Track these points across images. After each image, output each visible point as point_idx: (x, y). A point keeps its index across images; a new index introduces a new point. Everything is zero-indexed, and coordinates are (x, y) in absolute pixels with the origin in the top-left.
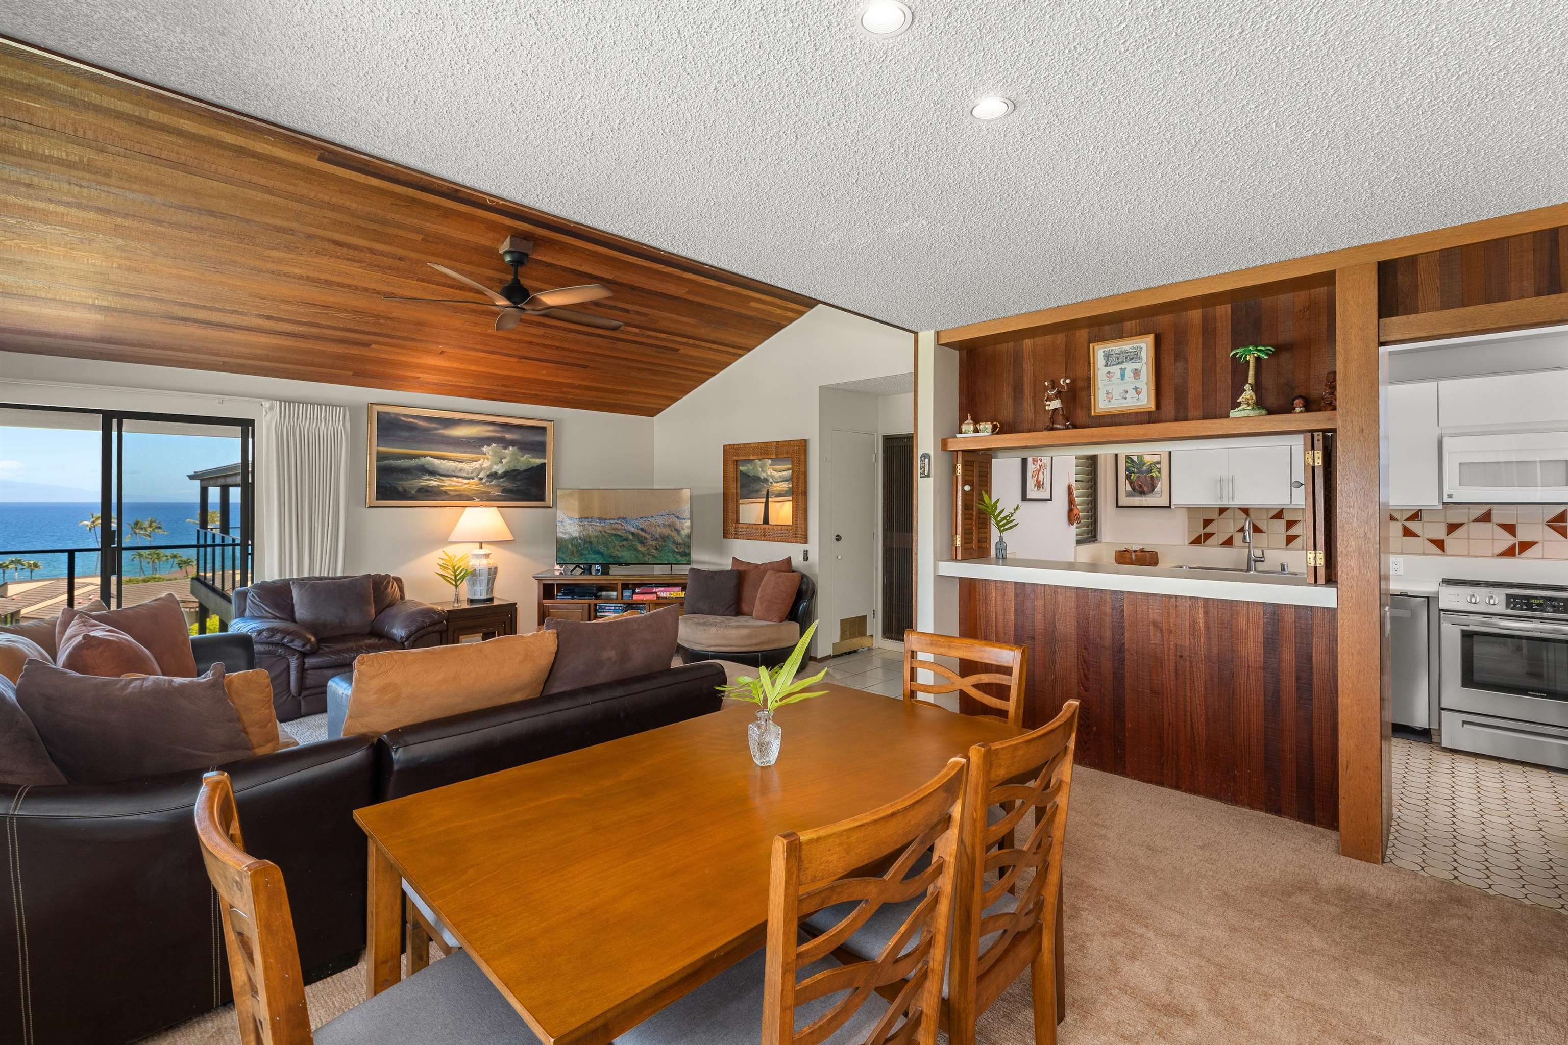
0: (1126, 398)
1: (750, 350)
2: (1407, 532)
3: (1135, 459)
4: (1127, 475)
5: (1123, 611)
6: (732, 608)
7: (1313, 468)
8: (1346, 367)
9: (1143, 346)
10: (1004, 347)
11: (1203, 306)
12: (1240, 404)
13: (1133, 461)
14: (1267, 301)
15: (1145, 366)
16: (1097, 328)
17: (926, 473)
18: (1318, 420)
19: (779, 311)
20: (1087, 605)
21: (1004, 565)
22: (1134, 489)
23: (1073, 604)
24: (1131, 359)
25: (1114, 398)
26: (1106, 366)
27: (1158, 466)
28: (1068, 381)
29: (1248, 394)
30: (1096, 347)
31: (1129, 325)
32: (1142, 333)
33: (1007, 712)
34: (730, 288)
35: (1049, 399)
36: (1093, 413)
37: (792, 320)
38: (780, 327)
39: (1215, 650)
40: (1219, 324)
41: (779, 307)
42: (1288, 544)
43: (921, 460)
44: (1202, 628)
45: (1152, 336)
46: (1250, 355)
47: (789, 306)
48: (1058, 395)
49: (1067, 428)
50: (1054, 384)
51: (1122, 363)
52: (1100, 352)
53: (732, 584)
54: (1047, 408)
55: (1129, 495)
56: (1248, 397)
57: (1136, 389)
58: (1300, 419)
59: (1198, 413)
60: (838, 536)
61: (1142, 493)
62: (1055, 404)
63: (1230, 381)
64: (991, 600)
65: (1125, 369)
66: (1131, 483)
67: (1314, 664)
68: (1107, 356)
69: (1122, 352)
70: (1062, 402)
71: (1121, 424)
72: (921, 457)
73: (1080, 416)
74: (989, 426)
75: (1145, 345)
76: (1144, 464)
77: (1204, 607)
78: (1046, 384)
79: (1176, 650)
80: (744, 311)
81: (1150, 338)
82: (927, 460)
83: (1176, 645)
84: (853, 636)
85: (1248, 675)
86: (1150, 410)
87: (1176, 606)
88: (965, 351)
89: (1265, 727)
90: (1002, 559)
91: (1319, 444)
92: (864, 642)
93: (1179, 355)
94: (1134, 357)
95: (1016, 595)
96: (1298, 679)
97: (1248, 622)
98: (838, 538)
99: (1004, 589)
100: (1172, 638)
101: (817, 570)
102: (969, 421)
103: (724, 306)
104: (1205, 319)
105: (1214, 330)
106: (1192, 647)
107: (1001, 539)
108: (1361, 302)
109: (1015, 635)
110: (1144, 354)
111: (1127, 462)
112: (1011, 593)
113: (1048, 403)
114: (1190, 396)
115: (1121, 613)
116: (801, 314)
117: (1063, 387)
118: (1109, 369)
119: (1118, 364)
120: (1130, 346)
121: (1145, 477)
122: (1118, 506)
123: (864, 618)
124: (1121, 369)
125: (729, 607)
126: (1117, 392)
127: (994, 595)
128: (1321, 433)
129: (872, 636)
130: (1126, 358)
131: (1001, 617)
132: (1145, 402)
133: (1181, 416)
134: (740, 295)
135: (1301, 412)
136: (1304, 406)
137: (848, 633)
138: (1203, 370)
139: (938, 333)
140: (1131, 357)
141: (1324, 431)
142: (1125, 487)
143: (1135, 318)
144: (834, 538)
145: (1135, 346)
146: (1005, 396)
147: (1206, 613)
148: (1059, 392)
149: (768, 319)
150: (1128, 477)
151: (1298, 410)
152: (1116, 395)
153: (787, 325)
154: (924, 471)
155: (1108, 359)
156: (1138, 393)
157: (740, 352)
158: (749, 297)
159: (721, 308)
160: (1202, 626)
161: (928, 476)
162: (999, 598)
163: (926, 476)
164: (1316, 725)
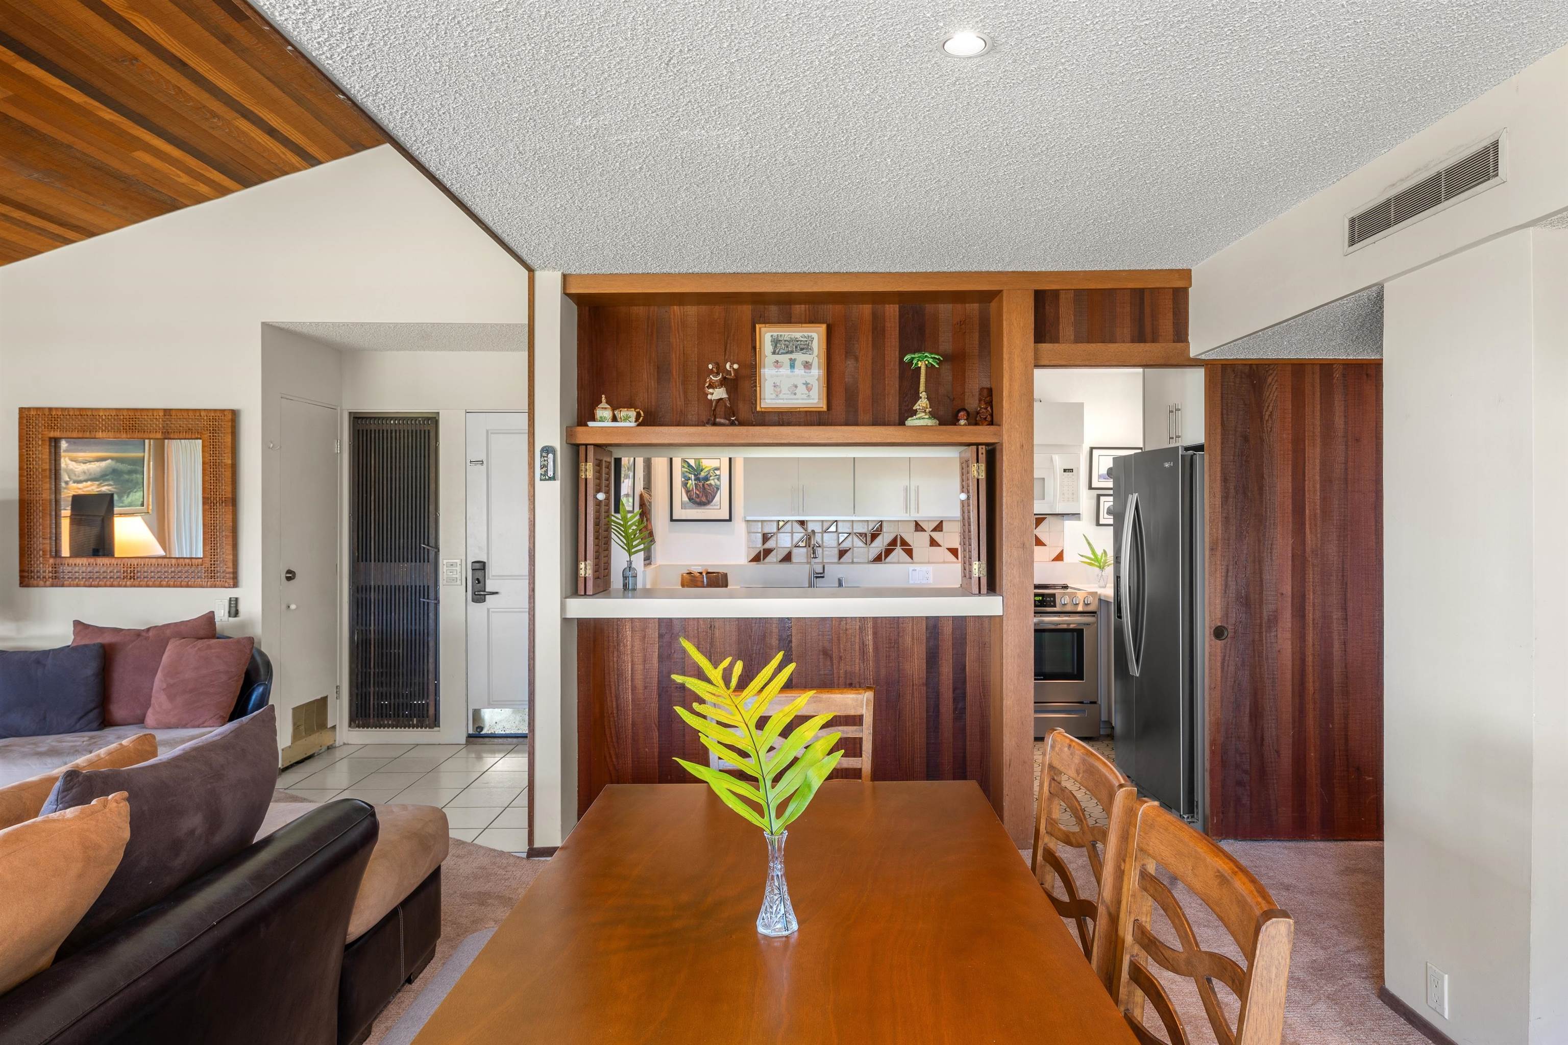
0: (795, 394)
1: (91, 234)
2: (933, 543)
3: (692, 462)
4: (682, 482)
5: (791, 641)
6: (92, 715)
7: (978, 480)
8: (1010, 385)
9: (815, 335)
10: (639, 311)
11: (874, 302)
12: (915, 413)
13: (689, 465)
14: (929, 308)
15: (816, 359)
16: (762, 306)
17: (550, 473)
18: (984, 434)
19: (184, 179)
20: (750, 638)
21: (633, 597)
22: (690, 499)
23: (734, 638)
24: (802, 349)
25: (783, 392)
26: (774, 353)
27: (717, 472)
28: (736, 366)
29: (923, 402)
30: (763, 330)
31: (798, 309)
32: (812, 320)
33: (860, 770)
34: (108, 114)
35: (711, 386)
36: (758, 409)
37: (200, 199)
38: (173, 206)
39: (883, 672)
40: (888, 324)
41: (189, 172)
42: (840, 558)
43: (541, 456)
44: (871, 650)
45: (824, 326)
46: (923, 361)
47: (208, 175)
48: (724, 382)
49: (732, 424)
50: (719, 369)
51: (792, 352)
52: (767, 335)
53: (90, 670)
54: (709, 397)
55: (683, 506)
56: (924, 405)
57: (806, 384)
58: (965, 431)
59: (868, 417)
60: (289, 572)
61: (701, 504)
62: (719, 393)
63: (897, 386)
64: (625, 646)
65: (795, 360)
66: (688, 492)
67: (967, 674)
68: (776, 342)
69: (791, 340)
70: (728, 392)
71: (789, 424)
72: (543, 450)
73: (743, 411)
74: (632, 413)
75: (816, 335)
76: (702, 470)
77: (874, 627)
78: (710, 366)
79: (846, 678)
80: (115, 164)
81: (823, 328)
82: (551, 456)
83: (846, 672)
84: (310, 731)
85: (913, 692)
86: (821, 410)
87: (846, 630)
88: (587, 308)
89: (927, 744)
90: (629, 589)
91: (983, 457)
92: (324, 739)
93: (849, 353)
94: (804, 347)
95: (661, 636)
96: (954, 690)
97: (913, 639)
98: (291, 576)
99: (644, 630)
100: (842, 665)
101: (257, 631)
102: (604, 404)
103: (80, 145)
104: (874, 315)
105: (884, 331)
106: (862, 671)
107: (630, 562)
108: (1022, 325)
109: (658, 688)
110: (815, 345)
111: (683, 467)
112: (653, 633)
113: (711, 390)
114: (861, 397)
115: (789, 644)
116: (223, 191)
117: (729, 372)
118: (777, 357)
119: (787, 353)
120: (801, 334)
121: (703, 485)
122: (672, 520)
123: (324, 700)
124: (791, 359)
125: (86, 714)
126: (785, 387)
127: (629, 639)
128: (984, 447)
129: (334, 727)
130: (796, 347)
131: (639, 667)
132: (816, 401)
133: (851, 421)
134: (122, 133)
135: (965, 425)
136: (967, 419)
137: (302, 728)
138: (873, 371)
139: (565, 277)
140: (802, 347)
141: (987, 444)
142: (680, 495)
143: (805, 303)
144: (283, 576)
145: (806, 334)
146: (645, 376)
147: (875, 634)
148: (724, 378)
149: (156, 187)
150: (685, 485)
151: (962, 422)
152: (785, 388)
153: (186, 206)
154: (546, 471)
155: (776, 345)
156: (809, 389)
157: (69, 234)
158: (138, 139)
159: (69, 147)
160: (871, 647)
161: (553, 478)
162: (637, 643)
163: (550, 479)
164: (968, 732)
